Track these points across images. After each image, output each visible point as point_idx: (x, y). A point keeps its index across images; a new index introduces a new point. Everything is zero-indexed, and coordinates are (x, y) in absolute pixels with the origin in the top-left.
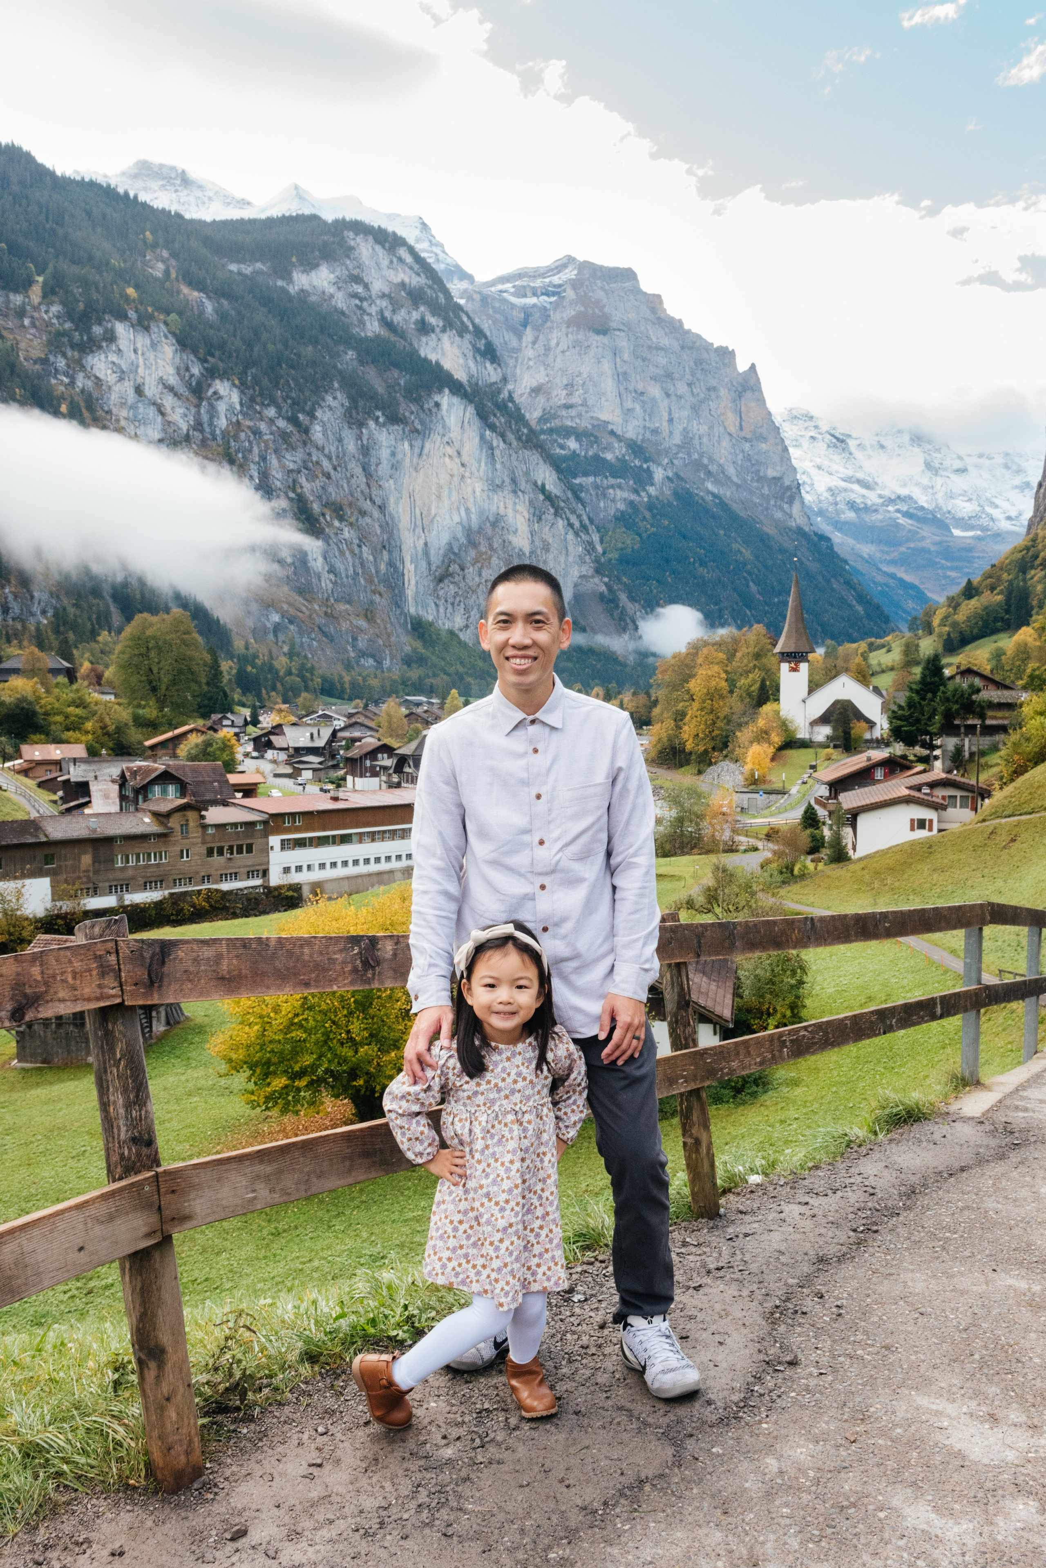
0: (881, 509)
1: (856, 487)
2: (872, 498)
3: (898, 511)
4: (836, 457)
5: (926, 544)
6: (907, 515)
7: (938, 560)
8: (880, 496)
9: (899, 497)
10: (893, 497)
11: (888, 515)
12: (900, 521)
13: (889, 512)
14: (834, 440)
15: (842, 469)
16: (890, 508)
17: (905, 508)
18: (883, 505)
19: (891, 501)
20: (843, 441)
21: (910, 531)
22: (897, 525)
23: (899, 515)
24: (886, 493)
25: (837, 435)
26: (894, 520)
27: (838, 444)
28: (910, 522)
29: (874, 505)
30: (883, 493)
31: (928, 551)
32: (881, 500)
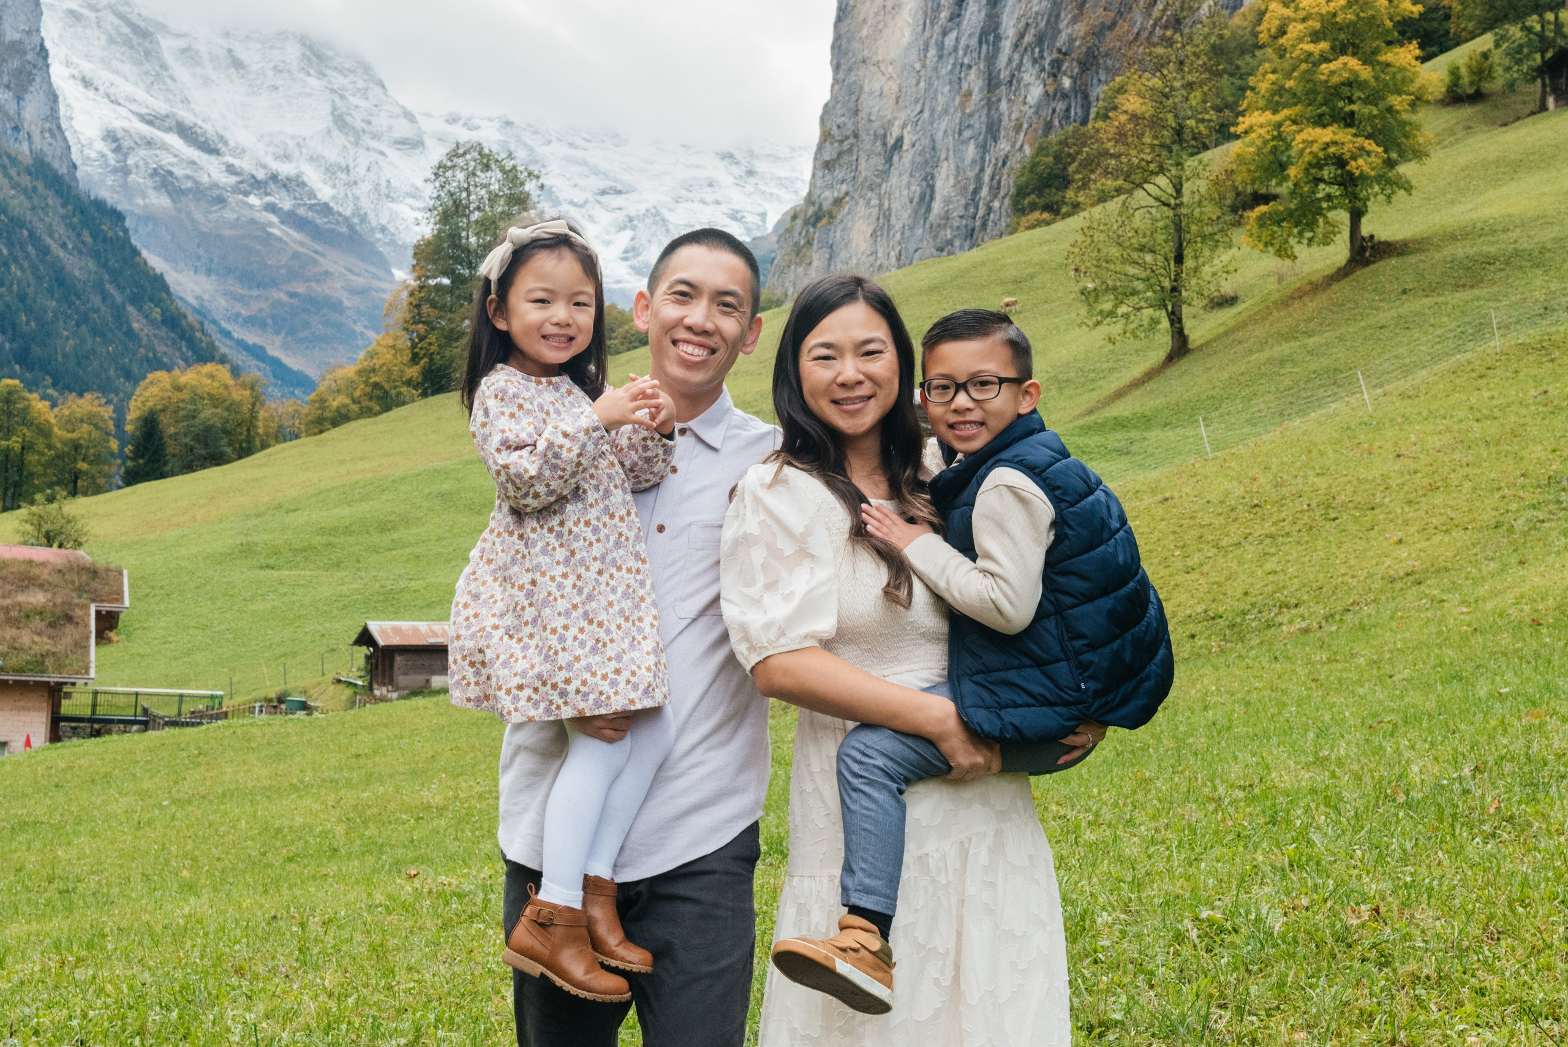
0: (233, 199)
1: (173, 140)
2: (212, 171)
3: (271, 208)
4: (127, 68)
5: (334, 289)
6: (291, 219)
7: (358, 328)
8: (231, 169)
9: (274, 177)
10: (261, 175)
11: (246, 212)
12: (275, 231)
13: (251, 207)
14: (126, 30)
15: (140, 94)
16: (253, 200)
17: (287, 204)
18: (236, 190)
19: (257, 185)
20: (145, 34)
21: (296, 255)
22: (268, 239)
23: (274, 219)
24: (245, 164)
25: (134, 18)
26: (263, 227)
27: (135, 40)
28: (297, 235)
29: (215, 185)
30: (236, 162)
31: (336, 306)
32: (233, 179)
